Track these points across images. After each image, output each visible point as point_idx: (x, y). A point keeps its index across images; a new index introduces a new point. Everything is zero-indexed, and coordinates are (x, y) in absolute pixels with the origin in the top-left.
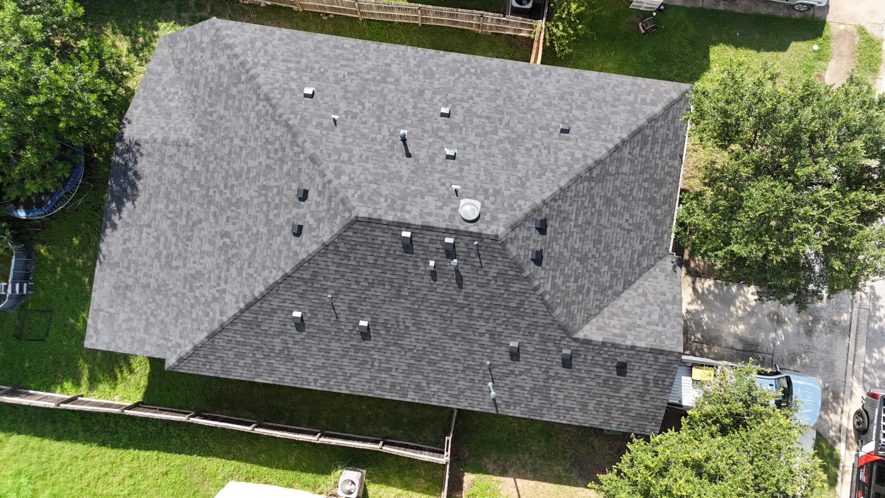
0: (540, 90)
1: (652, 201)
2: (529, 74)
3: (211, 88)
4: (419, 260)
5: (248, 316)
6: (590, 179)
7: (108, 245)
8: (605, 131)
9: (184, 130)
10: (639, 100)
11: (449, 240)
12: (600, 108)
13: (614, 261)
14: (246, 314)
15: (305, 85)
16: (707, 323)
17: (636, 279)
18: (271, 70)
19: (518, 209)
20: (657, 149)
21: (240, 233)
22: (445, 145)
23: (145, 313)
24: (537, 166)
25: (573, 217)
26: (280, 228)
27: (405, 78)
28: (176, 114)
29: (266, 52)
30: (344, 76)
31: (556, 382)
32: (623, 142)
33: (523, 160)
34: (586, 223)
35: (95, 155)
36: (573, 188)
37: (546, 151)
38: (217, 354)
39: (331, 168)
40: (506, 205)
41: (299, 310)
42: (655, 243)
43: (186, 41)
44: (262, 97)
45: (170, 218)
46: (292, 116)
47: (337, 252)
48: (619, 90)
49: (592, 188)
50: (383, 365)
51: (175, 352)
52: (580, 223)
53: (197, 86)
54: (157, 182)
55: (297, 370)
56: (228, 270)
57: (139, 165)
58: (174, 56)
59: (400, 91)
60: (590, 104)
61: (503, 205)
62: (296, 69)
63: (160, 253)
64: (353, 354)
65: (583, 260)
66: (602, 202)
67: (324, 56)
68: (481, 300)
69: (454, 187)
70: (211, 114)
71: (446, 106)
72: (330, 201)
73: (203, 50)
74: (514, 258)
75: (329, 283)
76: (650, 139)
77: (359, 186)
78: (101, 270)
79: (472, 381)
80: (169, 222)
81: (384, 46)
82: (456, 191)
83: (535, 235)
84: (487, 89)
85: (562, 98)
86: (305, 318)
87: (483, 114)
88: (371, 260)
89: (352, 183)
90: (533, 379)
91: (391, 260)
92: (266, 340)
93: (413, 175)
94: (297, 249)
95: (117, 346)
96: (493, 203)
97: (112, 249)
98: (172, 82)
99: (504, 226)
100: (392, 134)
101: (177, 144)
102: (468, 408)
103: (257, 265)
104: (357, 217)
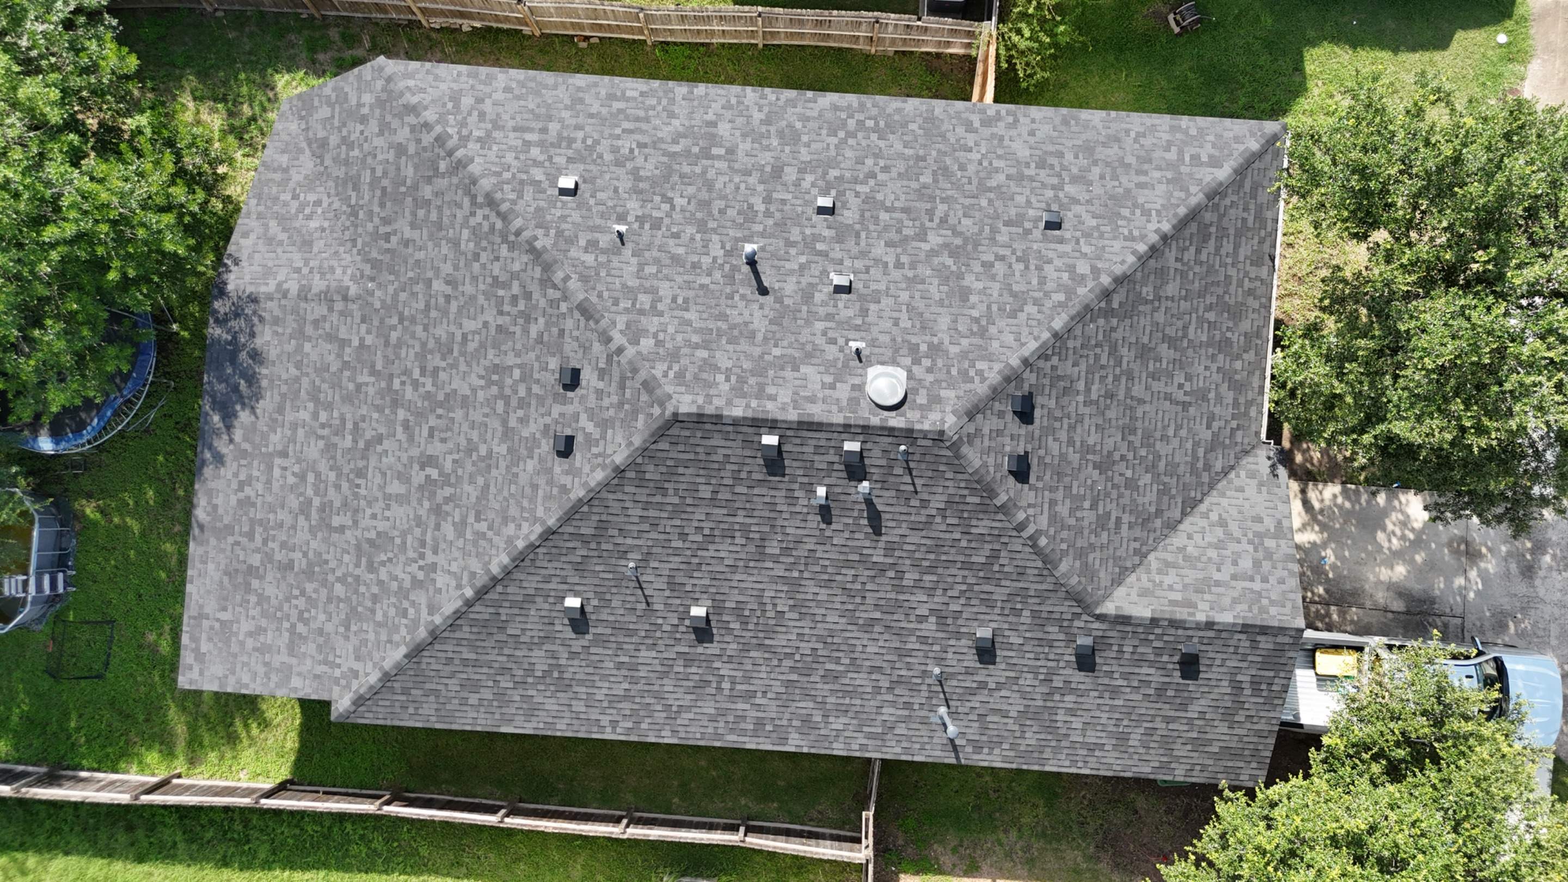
0: (1000, 152)
1: (1224, 345)
2: (977, 124)
3: (384, 189)
4: (796, 486)
5: (482, 612)
6: (1108, 313)
7: (210, 494)
8: (1129, 220)
9: (339, 271)
10: (1187, 159)
11: (852, 446)
12: (1115, 177)
13: (1162, 464)
14: (477, 608)
15: (560, 172)
16: (1334, 567)
17: (1204, 495)
18: (495, 148)
19: (977, 379)
20: (1228, 247)
21: (456, 457)
22: (830, 268)
23: (288, 616)
24: (1005, 293)
25: (1081, 385)
26: (533, 443)
27: (745, 146)
28: (322, 242)
29: (482, 115)
30: (632, 151)
31: (1067, 698)
32: (1165, 238)
33: (980, 285)
34: (1105, 397)
35: (175, 327)
36: (1078, 332)
37: (1021, 266)
38: (428, 686)
39: (621, 326)
40: (954, 372)
41: (576, 594)
42: (1234, 424)
43: (331, 105)
44: (480, 199)
45: (322, 437)
46: (540, 232)
47: (641, 481)
48: (1147, 142)
49: (1113, 329)
50: (739, 687)
51: (348, 686)
52: (1094, 396)
53: (356, 188)
54: (294, 371)
55: (579, 706)
56: (438, 527)
57: (259, 342)
58: (311, 134)
59: (737, 171)
60: (1096, 171)
61: (949, 372)
62: (541, 144)
63: (309, 502)
64: (681, 669)
65: (1104, 466)
66: (1133, 354)
67: (591, 116)
68: (917, 555)
69: (854, 345)
70: (387, 237)
71: (825, 193)
72: (622, 387)
73: (364, 120)
74: (976, 472)
75: (629, 541)
76: (1213, 229)
77: (674, 356)
78: (201, 543)
79: (908, 706)
80: (321, 444)
81: (701, 89)
82: (858, 352)
83: (1013, 425)
84: (901, 156)
85: (1041, 165)
86: (588, 609)
87: (897, 204)
88: (705, 491)
89: (661, 350)
90: (1024, 695)
91: (745, 490)
92: (518, 653)
93: (774, 328)
94: (567, 480)
95: (238, 682)
96: (929, 370)
97: (219, 501)
98: (310, 183)
99: (954, 412)
100: (728, 254)
101: (326, 298)
102: (904, 758)
103: (491, 515)
104: (675, 414)
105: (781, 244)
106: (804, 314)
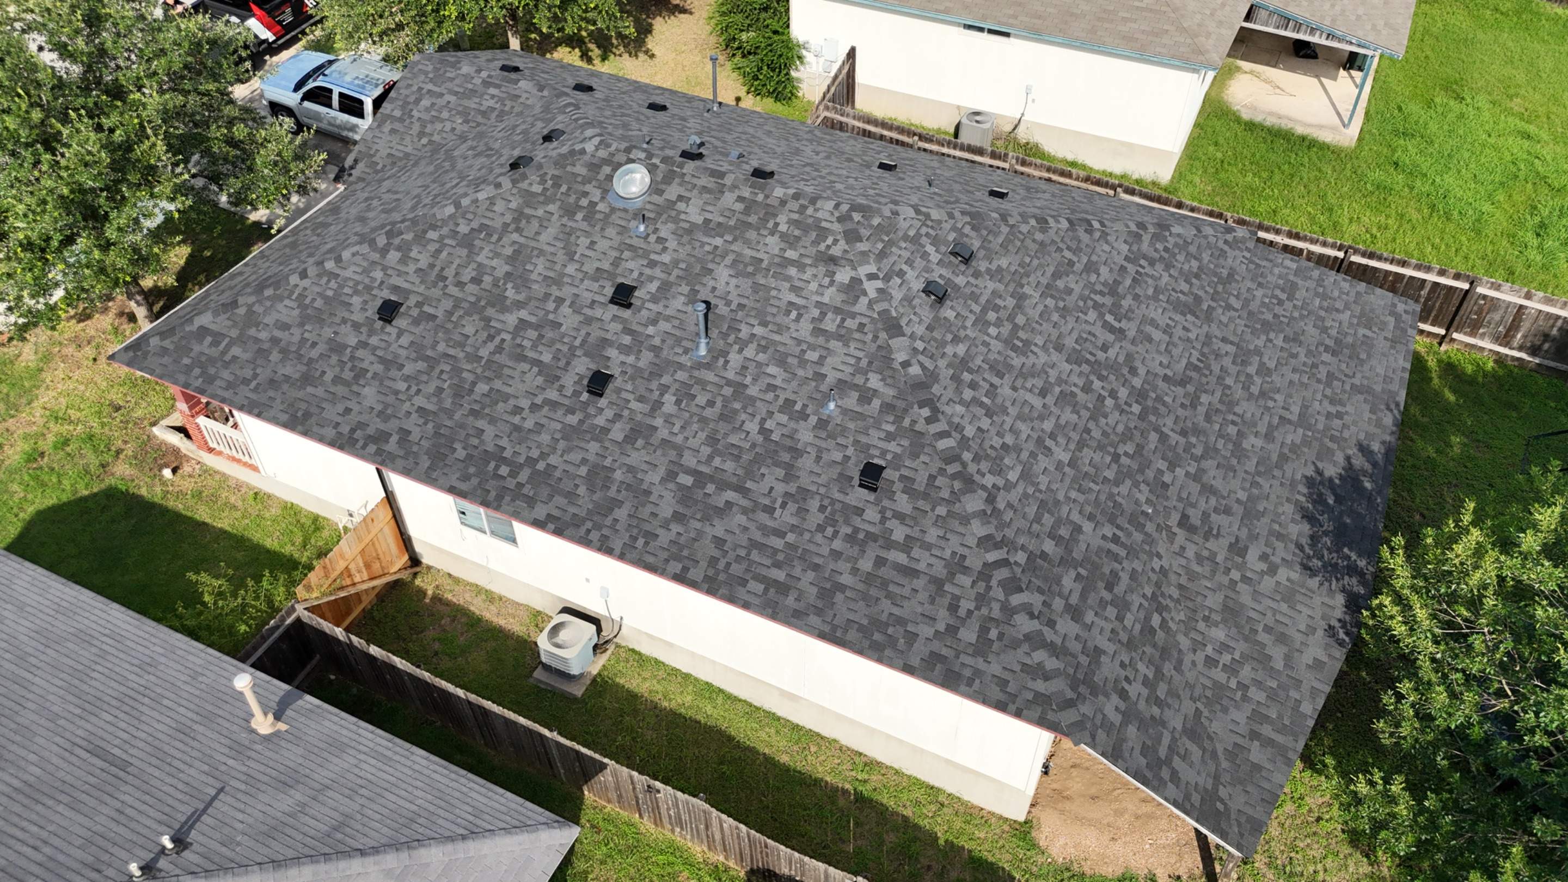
7: (1379, 425)
8: (321, 294)
10: (224, 344)
12: (303, 340)
21: (1082, 316)
23: (1295, 308)
26: (994, 275)
28: (1209, 603)
33: (495, 263)
40: (564, 188)
44: (983, 494)
45: (1236, 414)
53: (1150, 627)
54: (1263, 482)
56: (1117, 282)
57: (1306, 529)
59: (675, 448)
60: (315, 353)
61: (569, 189)
63: (1259, 373)
65: (485, 151)
72: (884, 253)
73: (1122, 693)
77: (820, 258)
85: (361, 374)
87: (527, 367)
89: (831, 267)
93: (710, 266)
97: (1369, 414)
98: (1220, 697)
101: (1210, 530)
105: (665, 353)
106: (676, 272)
